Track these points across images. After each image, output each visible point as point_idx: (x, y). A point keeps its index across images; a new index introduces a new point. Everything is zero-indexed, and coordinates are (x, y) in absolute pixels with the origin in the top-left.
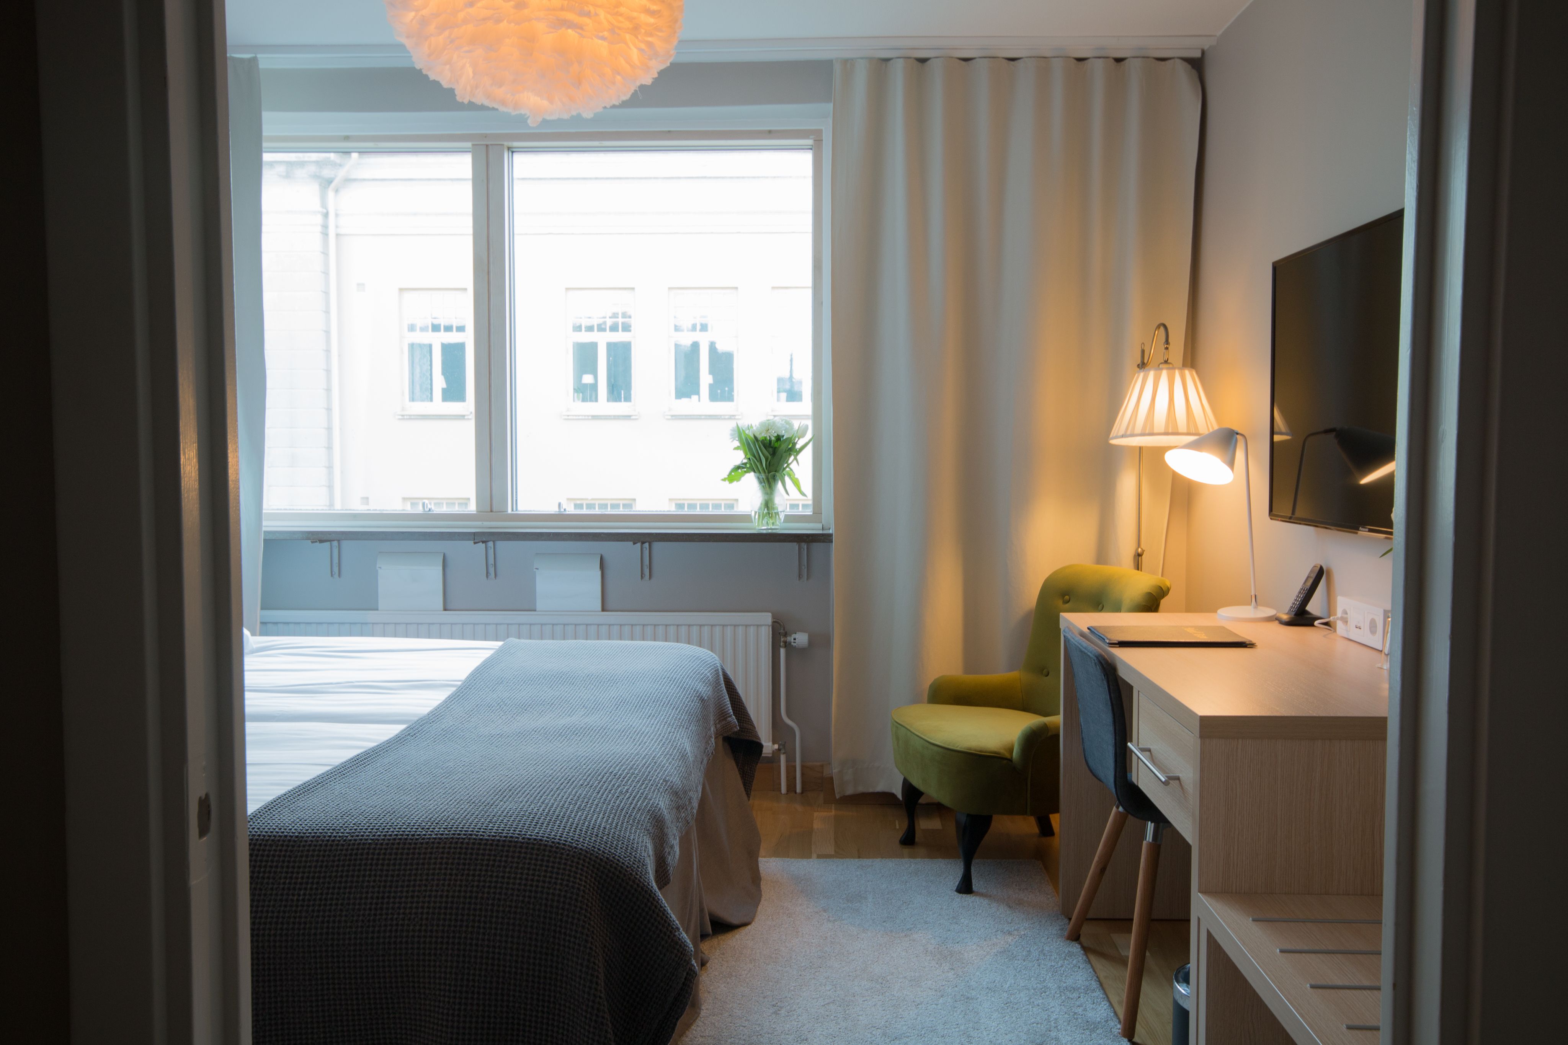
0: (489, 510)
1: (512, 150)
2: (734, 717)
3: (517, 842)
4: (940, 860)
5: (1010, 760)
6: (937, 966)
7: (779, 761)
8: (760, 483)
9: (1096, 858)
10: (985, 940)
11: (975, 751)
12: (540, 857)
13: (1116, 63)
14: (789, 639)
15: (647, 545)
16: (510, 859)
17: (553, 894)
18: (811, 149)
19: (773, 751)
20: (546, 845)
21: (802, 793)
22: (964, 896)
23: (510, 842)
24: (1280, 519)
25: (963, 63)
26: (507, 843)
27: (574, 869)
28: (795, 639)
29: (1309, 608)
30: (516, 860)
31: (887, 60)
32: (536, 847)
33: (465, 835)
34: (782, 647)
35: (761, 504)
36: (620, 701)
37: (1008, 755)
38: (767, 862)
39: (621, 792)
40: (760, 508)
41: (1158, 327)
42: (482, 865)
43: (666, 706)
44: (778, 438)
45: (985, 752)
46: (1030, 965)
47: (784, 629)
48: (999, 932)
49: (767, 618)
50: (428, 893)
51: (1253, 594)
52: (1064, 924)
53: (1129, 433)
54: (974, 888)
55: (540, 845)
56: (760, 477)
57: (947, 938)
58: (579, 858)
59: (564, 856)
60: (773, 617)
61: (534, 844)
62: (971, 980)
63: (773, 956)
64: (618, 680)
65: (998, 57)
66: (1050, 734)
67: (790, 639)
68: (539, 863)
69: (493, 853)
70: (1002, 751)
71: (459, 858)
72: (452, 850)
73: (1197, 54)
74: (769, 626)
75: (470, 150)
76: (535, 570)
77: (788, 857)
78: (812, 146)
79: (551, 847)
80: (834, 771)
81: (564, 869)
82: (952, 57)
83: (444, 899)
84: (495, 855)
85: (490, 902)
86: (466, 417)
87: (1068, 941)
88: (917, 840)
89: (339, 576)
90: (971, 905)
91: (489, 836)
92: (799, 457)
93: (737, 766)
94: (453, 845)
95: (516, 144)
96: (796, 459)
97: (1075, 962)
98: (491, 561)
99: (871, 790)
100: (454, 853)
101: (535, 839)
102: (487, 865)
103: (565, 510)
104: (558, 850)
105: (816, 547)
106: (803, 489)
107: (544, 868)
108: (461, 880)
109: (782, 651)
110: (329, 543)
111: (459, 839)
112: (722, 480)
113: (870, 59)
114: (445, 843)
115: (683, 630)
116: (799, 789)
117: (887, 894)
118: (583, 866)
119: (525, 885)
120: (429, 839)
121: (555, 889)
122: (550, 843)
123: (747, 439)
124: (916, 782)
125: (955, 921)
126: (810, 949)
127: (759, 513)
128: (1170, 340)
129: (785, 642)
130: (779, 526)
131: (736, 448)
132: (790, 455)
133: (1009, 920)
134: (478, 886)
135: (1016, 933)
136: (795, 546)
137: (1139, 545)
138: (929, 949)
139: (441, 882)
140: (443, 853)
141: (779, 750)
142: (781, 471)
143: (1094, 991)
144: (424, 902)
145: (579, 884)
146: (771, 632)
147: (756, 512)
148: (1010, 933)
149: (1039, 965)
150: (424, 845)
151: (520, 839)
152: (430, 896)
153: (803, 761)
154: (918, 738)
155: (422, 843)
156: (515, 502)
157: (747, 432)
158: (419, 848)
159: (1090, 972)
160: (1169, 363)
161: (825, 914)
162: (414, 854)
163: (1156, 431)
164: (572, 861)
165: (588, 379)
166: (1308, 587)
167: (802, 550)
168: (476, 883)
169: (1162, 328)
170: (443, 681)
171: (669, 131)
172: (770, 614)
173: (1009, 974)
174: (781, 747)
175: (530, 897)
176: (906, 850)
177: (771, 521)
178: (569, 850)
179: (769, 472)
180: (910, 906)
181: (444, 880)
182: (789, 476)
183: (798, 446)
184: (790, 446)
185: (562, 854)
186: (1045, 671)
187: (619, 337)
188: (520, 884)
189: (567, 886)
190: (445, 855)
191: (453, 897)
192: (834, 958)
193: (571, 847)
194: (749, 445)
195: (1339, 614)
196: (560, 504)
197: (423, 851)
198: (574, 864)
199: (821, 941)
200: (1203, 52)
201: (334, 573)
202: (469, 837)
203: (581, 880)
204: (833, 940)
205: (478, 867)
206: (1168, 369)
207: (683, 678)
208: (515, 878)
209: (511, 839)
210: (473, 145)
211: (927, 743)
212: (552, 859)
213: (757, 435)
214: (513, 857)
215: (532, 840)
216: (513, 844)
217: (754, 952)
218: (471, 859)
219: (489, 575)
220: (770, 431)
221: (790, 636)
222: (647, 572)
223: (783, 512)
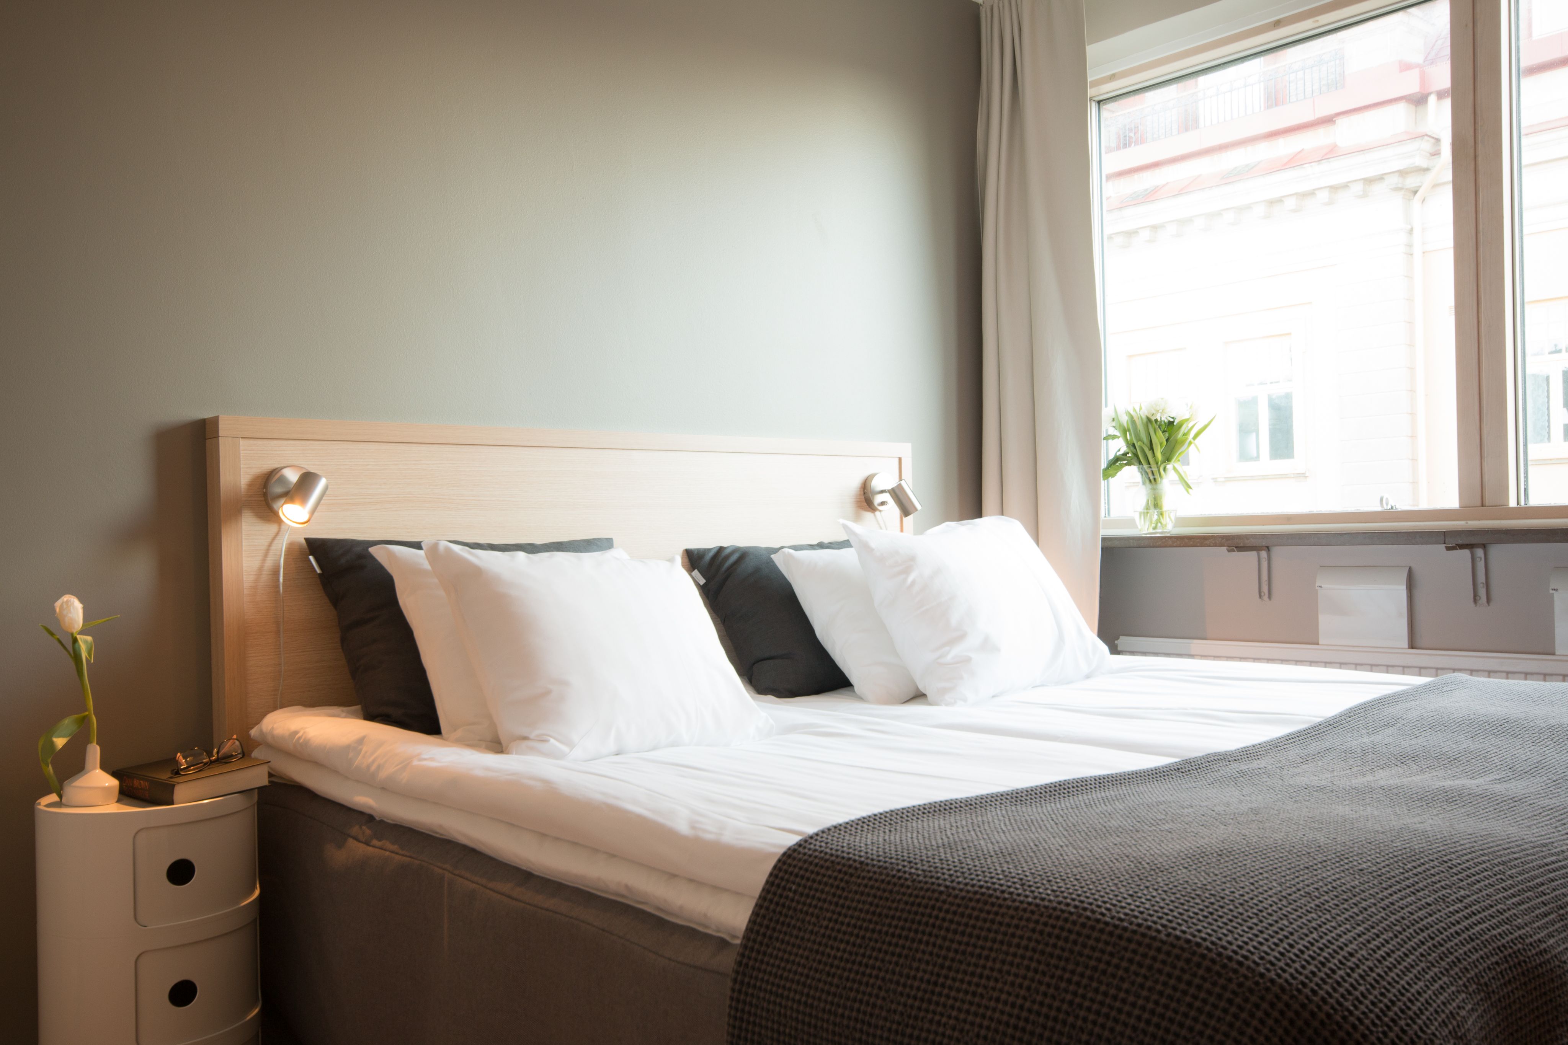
0: (1479, 503)
3: (1154, 938)
23: (1144, 935)
26: (1137, 937)
27: (1244, 1015)
30: (1143, 971)
33: (1076, 907)
55: (1194, 953)
59: (1233, 986)
61: (1183, 949)
68: (1182, 986)
76: (1551, 592)
79: (1213, 961)
81: (1225, 1011)
89: (1270, 597)
98: (1481, 578)
101: (1188, 941)
104: (1223, 971)
107: (1188, 999)
110: (1254, 553)
118: (1267, 1014)
134: (1071, 1003)
150: (1011, 912)
151: (1163, 936)
178: (1246, 977)
193: (1253, 971)
198: (1248, 1006)
201: (1262, 594)
205: (1080, 969)
209: (1146, 931)
214: (1141, 965)
216: (1147, 941)
219: (1478, 598)
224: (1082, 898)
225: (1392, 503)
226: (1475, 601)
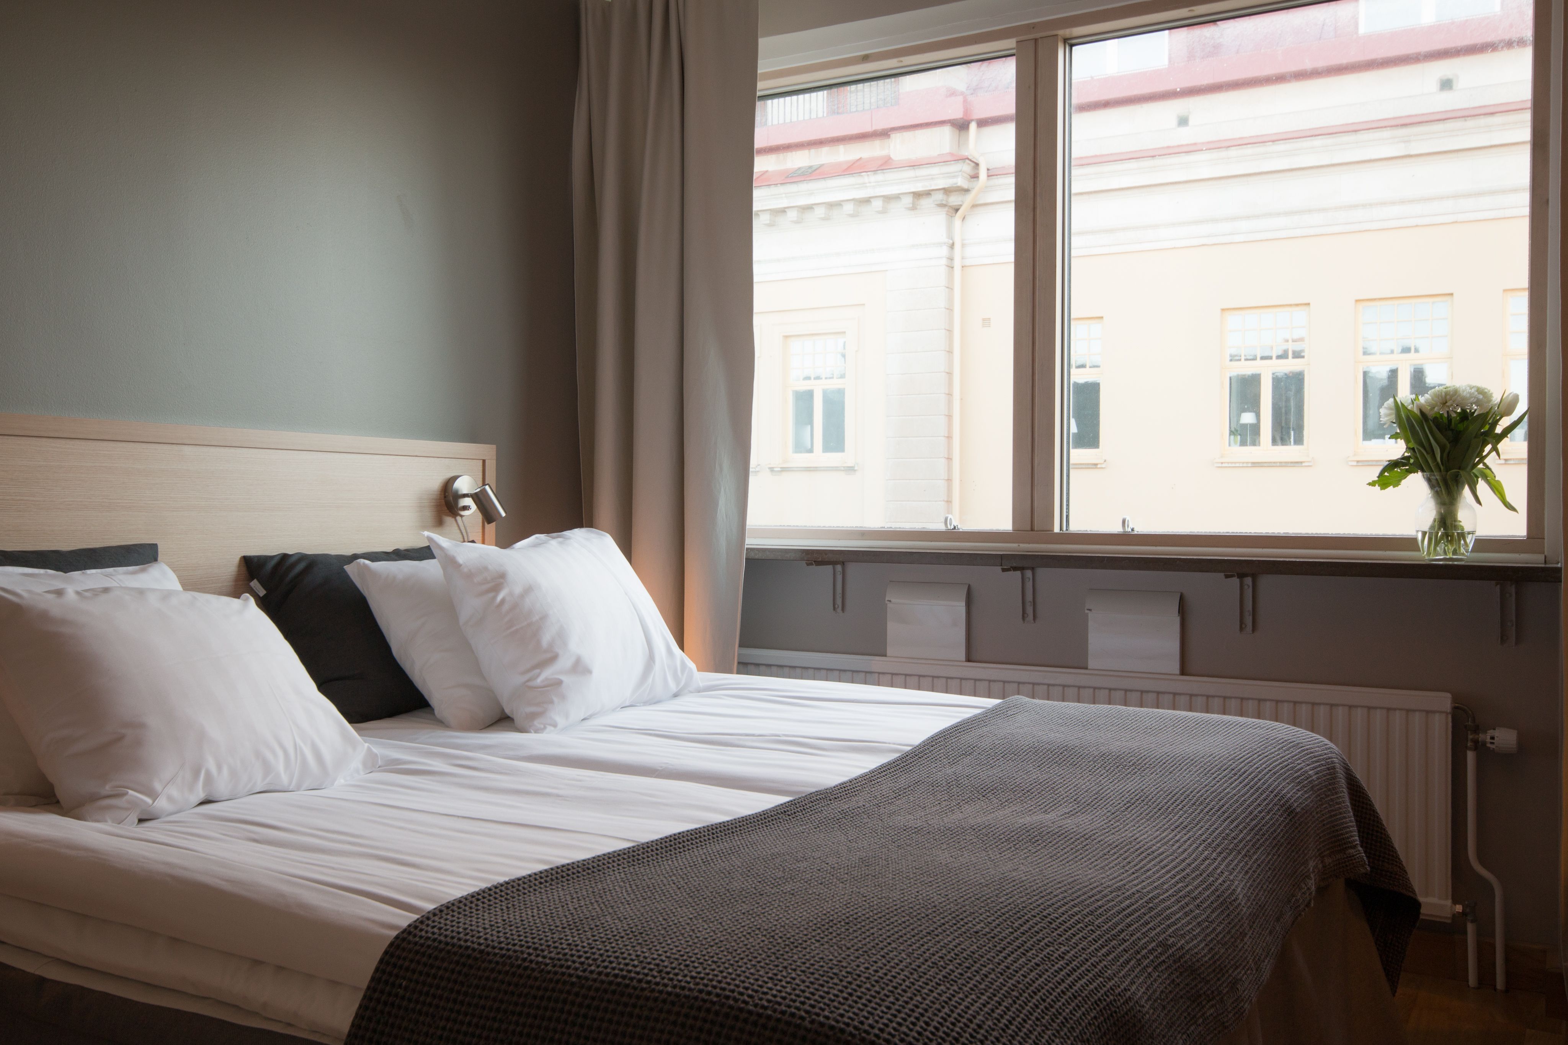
0: (1029, 528)
1: (1070, 43)
2: (1360, 848)
7: (1465, 933)
8: (1433, 488)
14: (1481, 737)
15: (1248, 581)
19: (1454, 915)
21: (1505, 992)
23: (788, 1024)
28: (1492, 738)
33: (718, 995)
34: (1470, 749)
35: (1435, 521)
36: (1137, 797)
39: (1048, 957)
40: (1432, 527)
43: (1214, 814)
44: (1465, 416)
47: (1473, 721)
49: (1444, 701)
56: (1433, 478)
60: (1455, 699)
64: (1147, 766)
67: (1485, 737)
74: (1447, 713)
75: (1012, 52)
76: (1087, 611)
86: (1099, 466)
89: (843, 609)
92: (1501, 444)
95: (1077, 32)
96: (1494, 446)
98: (1029, 597)
101: (832, 1028)
103: (1133, 530)
105: (1533, 590)
106: (1509, 499)
109: (1471, 756)
110: (831, 566)
112: (1369, 484)
115: (1304, 710)
116: (1500, 983)
123: (1408, 419)
127: (1431, 534)
129: (1476, 742)
130: (1466, 553)
131: (1392, 435)
132: (1485, 441)
136: (1491, 585)
141: (1464, 914)
142: (1469, 467)
146: (1450, 724)
147: (1424, 533)
150: (650, 1004)
151: (807, 1023)
153: (1505, 939)
156: (1066, 519)
157: (1410, 406)
165: (1248, 418)
167: (1508, 595)
170: (894, 744)
172: (1449, 695)
174: (1468, 909)
177: (1451, 548)
179: (1448, 472)
182: (1485, 478)
183: (1499, 429)
184: (1486, 428)
187: (1290, 366)
194: (1412, 427)
196: (1124, 521)
201: (836, 606)
202: (723, 1000)
207: (1260, 772)
210: (1017, 43)
213: (1426, 409)
219: (1026, 615)
220: (1448, 404)
221: (1485, 732)
222: (1249, 620)
223: (1473, 533)
224: (723, 985)
225: (955, 523)
226: (1024, 618)
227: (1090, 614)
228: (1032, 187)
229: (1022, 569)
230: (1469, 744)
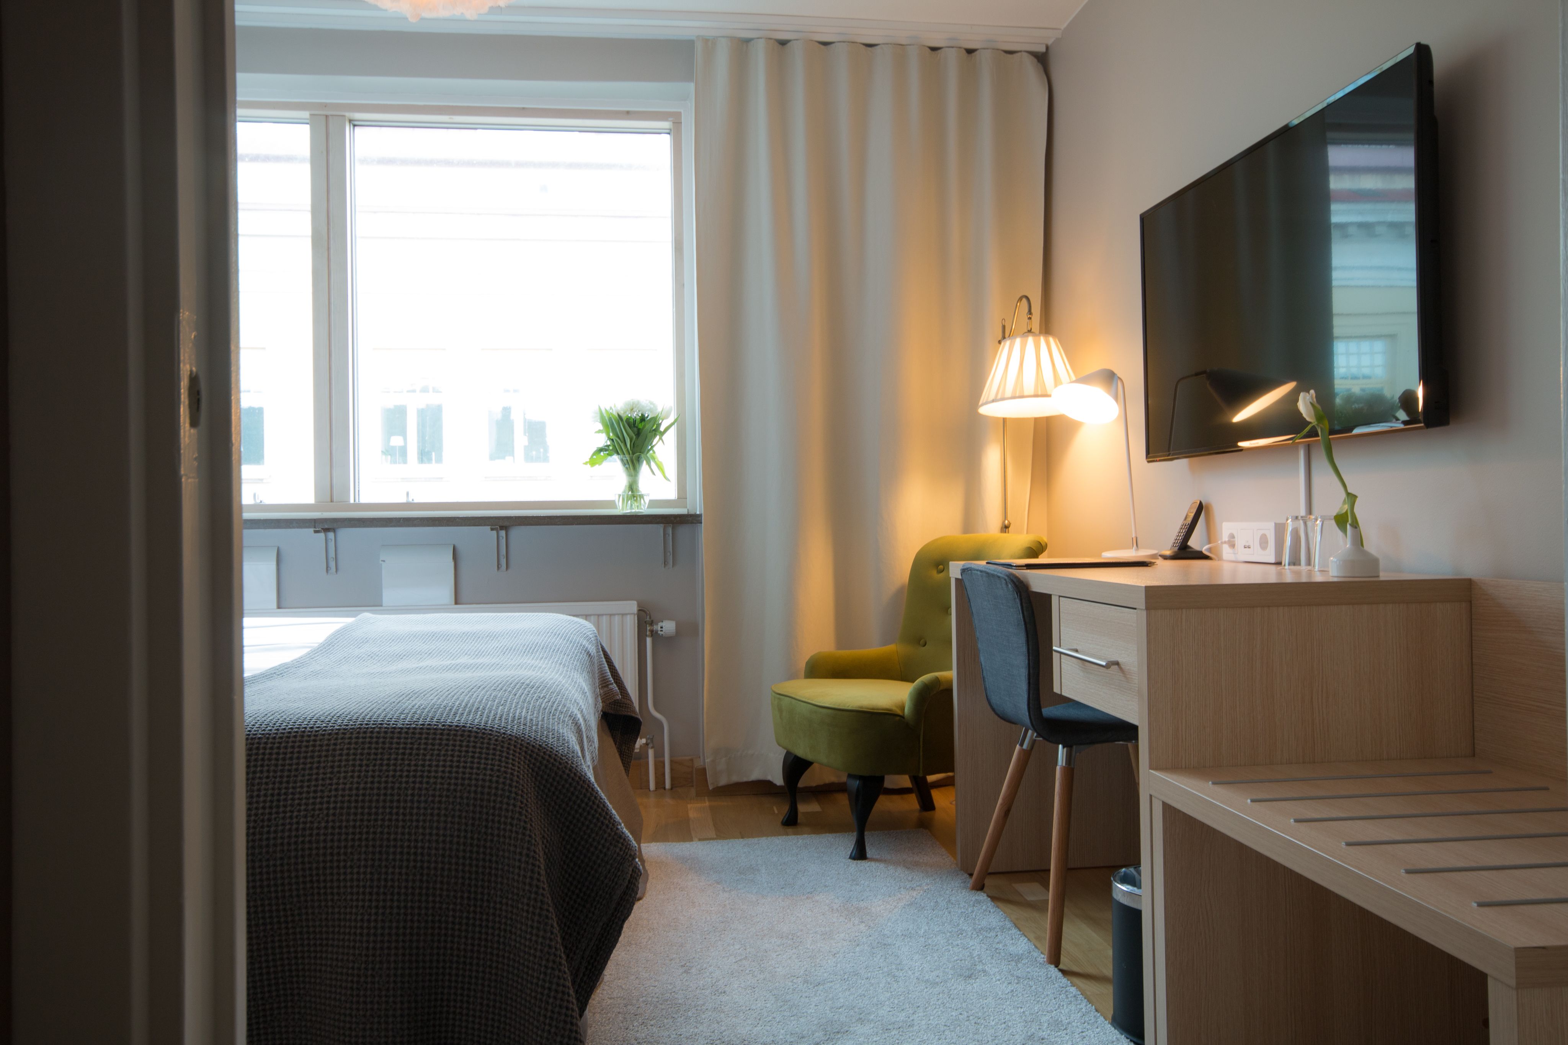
0: (329, 500)
1: (354, 124)
2: (615, 685)
3: (436, 729)
4: (827, 834)
5: (903, 717)
6: (846, 921)
7: (647, 756)
8: (624, 465)
9: (1000, 801)
10: (890, 896)
11: (868, 709)
12: (464, 744)
13: (967, 54)
14: (655, 627)
15: (503, 529)
16: (430, 747)
17: (484, 780)
18: (669, 134)
19: (641, 746)
20: (470, 731)
21: (672, 789)
22: (859, 862)
23: (428, 729)
24: (1158, 459)
25: (822, 47)
26: (425, 731)
27: (505, 755)
28: (662, 628)
29: (1190, 543)
31: (747, 41)
32: (459, 733)
33: (374, 724)
34: (649, 636)
35: (625, 487)
37: (899, 712)
38: (648, 847)
40: (624, 492)
41: (1020, 299)
42: (397, 754)
44: (643, 419)
45: (878, 709)
46: (941, 913)
47: (650, 618)
48: (902, 889)
49: (632, 607)
50: (334, 787)
51: (1134, 536)
52: (966, 878)
53: (999, 397)
54: (868, 856)
55: (464, 731)
56: (624, 459)
57: (850, 897)
58: (509, 744)
59: (492, 742)
60: (639, 605)
61: (456, 730)
62: (884, 930)
63: (672, 924)
65: (856, 43)
66: (942, 688)
67: (657, 627)
69: (409, 741)
70: (894, 708)
71: (369, 748)
72: (361, 740)
73: (1043, 49)
74: (634, 614)
75: (308, 121)
76: (381, 562)
77: (669, 842)
78: (671, 130)
79: (476, 732)
80: (706, 761)
81: (493, 755)
82: (812, 41)
83: (354, 792)
84: (412, 743)
85: (410, 792)
87: (973, 891)
88: (799, 821)
90: (868, 869)
91: (403, 724)
92: (664, 437)
93: (616, 744)
94: (361, 735)
95: (357, 116)
96: (661, 439)
97: (984, 907)
98: (332, 554)
99: (745, 779)
100: (363, 743)
101: (457, 726)
102: (404, 754)
103: (413, 500)
104: (484, 736)
105: (683, 531)
106: (667, 474)
108: (374, 771)
109: (649, 641)
111: (368, 728)
112: (584, 464)
113: (732, 39)
114: (352, 733)
116: (668, 785)
117: (781, 865)
118: (515, 751)
119: (450, 772)
120: (332, 730)
121: (485, 775)
122: (475, 729)
123: (610, 419)
124: (802, 752)
125: (854, 883)
126: (710, 916)
127: (623, 496)
128: (1033, 311)
129: (652, 631)
130: (643, 508)
131: (599, 431)
132: (655, 436)
133: (910, 878)
134: (394, 776)
135: (918, 888)
136: (660, 527)
137: (1006, 517)
138: (835, 908)
139: (350, 774)
140: (350, 743)
141: (647, 744)
142: (645, 453)
143: (1009, 929)
144: (329, 797)
145: (512, 769)
146: (636, 621)
147: (620, 496)
148: (913, 889)
149: (950, 913)
152: (336, 790)
153: (671, 756)
154: (805, 704)
155: (324, 735)
156: (357, 493)
157: (611, 411)
158: (321, 740)
159: (1002, 914)
160: (1033, 332)
161: (719, 886)
162: (314, 746)
163: (1026, 393)
164: (502, 747)
165: (396, 441)
166: (1190, 523)
167: (667, 536)
168: (391, 773)
169: (1024, 300)
171: (524, 108)
172: (635, 602)
173: (921, 922)
174: (649, 741)
175: (456, 784)
176: (790, 830)
177: (635, 503)
178: (496, 736)
179: (633, 454)
180: (805, 874)
181: (353, 771)
182: (654, 458)
183: (662, 429)
184: (654, 427)
185: (490, 739)
186: (922, 642)
187: (430, 399)
188: (443, 772)
189: (499, 771)
190: (353, 746)
191: (364, 789)
192: (737, 922)
193: (499, 733)
194: (612, 425)
195: (1225, 538)
196: (408, 494)
197: (326, 742)
198: (504, 749)
199: (721, 908)
200: (1047, 48)
202: (379, 726)
203: (513, 765)
204: (732, 907)
206: (1033, 336)
208: (437, 766)
209: (429, 727)
210: (311, 115)
211: (815, 707)
212: (478, 745)
213: (621, 413)
214: (433, 745)
215: (454, 727)
216: (432, 731)
217: (650, 922)
218: (384, 749)
219: (329, 569)
220: (634, 410)
221: (657, 624)
222: (503, 562)
223: (648, 495)
226: (328, 571)
227: (384, 564)
228: (326, 230)
229: (326, 530)
230: (648, 633)
